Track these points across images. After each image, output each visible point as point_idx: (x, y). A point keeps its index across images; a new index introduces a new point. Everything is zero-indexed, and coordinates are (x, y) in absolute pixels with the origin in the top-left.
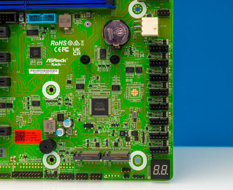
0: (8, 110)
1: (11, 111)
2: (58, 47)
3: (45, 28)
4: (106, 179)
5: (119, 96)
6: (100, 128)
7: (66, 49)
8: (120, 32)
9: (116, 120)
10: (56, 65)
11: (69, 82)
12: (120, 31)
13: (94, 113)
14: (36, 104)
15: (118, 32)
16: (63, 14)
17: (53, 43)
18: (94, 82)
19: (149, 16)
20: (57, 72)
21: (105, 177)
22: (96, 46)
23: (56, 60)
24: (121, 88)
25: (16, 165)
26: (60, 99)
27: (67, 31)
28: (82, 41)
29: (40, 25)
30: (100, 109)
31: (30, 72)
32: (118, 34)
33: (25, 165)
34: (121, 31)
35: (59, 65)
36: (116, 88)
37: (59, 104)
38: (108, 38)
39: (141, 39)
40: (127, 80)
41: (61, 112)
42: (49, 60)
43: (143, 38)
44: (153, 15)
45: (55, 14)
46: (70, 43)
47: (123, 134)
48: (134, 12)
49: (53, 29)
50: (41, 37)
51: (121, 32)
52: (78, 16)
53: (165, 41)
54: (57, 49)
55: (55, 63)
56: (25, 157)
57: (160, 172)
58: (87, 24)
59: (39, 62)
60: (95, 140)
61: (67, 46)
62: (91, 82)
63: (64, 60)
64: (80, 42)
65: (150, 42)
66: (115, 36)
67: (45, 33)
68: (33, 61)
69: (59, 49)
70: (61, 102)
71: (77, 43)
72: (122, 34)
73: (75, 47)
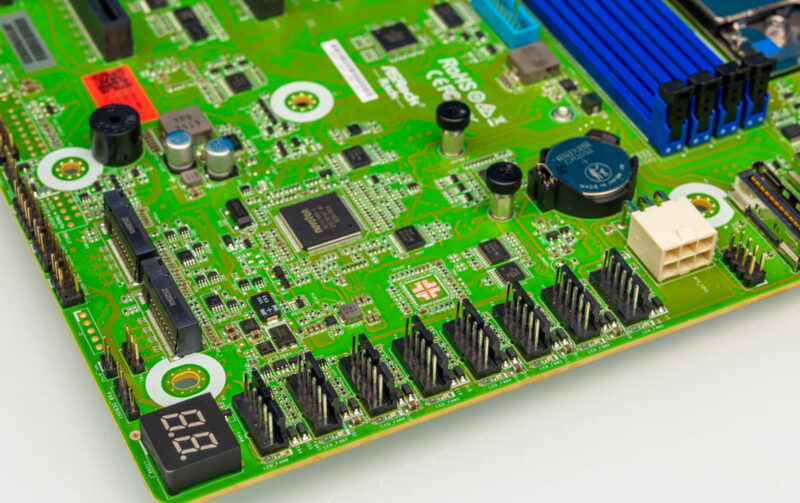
2: (446, 76)
4: (71, 320)
5: (388, 259)
6: (248, 244)
7: (449, 93)
8: (598, 171)
9: (299, 273)
10: (388, 88)
11: (355, 130)
12: (602, 171)
14: (239, 83)
15: (593, 167)
17: (449, 63)
18: (396, 184)
20: (366, 96)
21: (78, 314)
22: (508, 151)
23: (402, 85)
24: (418, 252)
26: (285, 127)
28: (502, 120)
30: (313, 223)
31: (326, 45)
32: (588, 172)
34: (604, 173)
36: (410, 238)
37: (271, 131)
38: (558, 152)
40: (453, 258)
41: (247, 143)
42: (392, 71)
46: (478, 97)
47: (263, 304)
50: (451, 36)
51: (602, 174)
54: (435, 77)
55: (393, 85)
56: (50, 111)
57: (178, 434)
59: (372, 55)
60: (197, 246)
63: (413, 100)
64: (495, 116)
69: (439, 81)
70: (279, 133)
72: (595, 178)
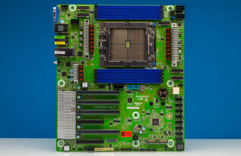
0: (118, 123)
1: (120, 124)
2: (139, 98)
3: (134, 90)
4: (158, 151)
5: (163, 118)
6: (155, 130)
7: (142, 99)
9: (162, 127)
10: (138, 105)
11: (143, 112)
13: (153, 124)
14: (130, 121)
16: (141, 85)
17: (137, 96)
18: (153, 112)
19: (175, 86)
20: (138, 108)
21: (158, 150)
22: (154, 98)
23: (138, 103)
24: (164, 114)
25: (121, 146)
26: (139, 119)
27: (142, 92)
28: (149, 96)
29: (132, 89)
30: (156, 123)
31: (127, 108)
33: (125, 146)
34: (165, 92)
35: (139, 105)
36: (162, 114)
37: (139, 121)
38: (160, 95)
39: (172, 95)
40: (166, 111)
41: (140, 124)
42: (135, 103)
43: (173, 95)
44: (176, 86)
45: (139, 86)
46: (144, 96)
47: (165, 133)
48: (169, 85)
49: (137, 91)
50: (132, 94)
52: (147, 86)
53: (181, 96)
54: (138, 99)
55: (137, 104)
56: (125, 142)
57: (180, 148)
58: (151, 89)
59: (131, 104)
60: (154, 135)
61: (143, 97)
62: (152, 112)
63: (141, 103)
64: (148, 96)
65: (175, 96)
66: (163, 94)
67: (134, 92)
68: (129, 104)
69: (139, 99)
70: (140, 120)
71: (146, 96)
73: (146, 98)
